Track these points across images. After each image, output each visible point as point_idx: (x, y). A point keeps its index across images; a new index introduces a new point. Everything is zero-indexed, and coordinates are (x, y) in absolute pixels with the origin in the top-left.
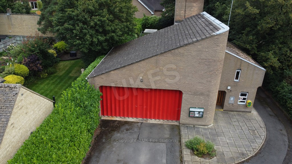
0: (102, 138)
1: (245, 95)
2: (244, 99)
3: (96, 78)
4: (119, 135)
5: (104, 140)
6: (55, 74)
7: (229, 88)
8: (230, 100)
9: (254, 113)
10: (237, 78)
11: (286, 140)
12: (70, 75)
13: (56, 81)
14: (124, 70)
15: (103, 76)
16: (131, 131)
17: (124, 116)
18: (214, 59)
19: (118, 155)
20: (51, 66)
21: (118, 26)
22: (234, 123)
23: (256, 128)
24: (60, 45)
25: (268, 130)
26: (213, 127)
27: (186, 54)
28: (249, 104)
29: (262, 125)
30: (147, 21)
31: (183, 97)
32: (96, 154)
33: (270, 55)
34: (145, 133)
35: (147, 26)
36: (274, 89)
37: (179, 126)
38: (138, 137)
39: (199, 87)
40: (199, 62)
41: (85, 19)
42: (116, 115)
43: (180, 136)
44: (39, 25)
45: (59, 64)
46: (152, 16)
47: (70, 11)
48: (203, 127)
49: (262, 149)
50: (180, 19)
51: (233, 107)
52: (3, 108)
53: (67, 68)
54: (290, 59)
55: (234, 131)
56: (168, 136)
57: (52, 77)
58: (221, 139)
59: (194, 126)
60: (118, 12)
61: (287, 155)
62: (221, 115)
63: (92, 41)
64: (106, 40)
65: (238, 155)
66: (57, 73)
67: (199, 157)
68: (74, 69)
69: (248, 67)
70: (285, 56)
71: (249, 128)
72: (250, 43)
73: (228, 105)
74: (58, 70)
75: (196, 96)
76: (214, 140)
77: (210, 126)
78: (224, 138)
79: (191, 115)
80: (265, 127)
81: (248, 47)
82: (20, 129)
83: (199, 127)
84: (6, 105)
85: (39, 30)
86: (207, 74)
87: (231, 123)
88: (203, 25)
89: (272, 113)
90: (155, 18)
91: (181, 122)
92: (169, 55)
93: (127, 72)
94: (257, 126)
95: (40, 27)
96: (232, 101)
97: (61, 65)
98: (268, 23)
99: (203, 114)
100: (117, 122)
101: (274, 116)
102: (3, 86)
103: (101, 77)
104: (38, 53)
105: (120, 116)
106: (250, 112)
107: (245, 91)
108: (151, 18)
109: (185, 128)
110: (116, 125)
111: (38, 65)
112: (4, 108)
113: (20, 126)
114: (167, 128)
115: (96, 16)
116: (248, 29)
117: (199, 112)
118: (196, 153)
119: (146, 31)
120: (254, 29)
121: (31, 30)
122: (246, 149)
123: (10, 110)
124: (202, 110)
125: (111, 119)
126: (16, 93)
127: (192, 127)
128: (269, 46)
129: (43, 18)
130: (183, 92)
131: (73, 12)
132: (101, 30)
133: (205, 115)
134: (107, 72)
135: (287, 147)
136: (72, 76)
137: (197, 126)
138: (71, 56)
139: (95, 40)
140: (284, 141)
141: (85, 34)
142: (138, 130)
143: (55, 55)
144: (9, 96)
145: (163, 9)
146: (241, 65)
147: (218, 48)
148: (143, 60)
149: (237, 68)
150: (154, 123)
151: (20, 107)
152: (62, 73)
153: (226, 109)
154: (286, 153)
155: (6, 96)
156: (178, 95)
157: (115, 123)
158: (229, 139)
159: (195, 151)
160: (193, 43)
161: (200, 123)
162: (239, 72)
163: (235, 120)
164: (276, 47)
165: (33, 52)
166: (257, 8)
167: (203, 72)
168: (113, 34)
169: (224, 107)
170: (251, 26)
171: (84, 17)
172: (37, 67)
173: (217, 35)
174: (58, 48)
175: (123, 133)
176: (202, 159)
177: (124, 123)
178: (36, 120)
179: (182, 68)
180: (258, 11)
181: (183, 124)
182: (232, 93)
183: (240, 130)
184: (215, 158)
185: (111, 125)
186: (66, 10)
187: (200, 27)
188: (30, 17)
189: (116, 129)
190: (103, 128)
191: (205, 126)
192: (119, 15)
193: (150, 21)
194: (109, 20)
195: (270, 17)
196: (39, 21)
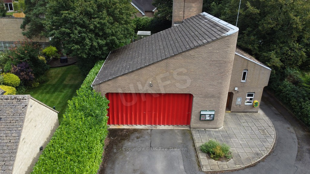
0: (112, 148)
1: (251, 95)
2: (251, 99)
3: (102, 85)
4: (130, 143)
5: (115, 151)
6: (48, 83)
7: (236, 89)
8: (238, 101)
9: (261, 112)
10: (244, 79)
11: (295, 137)
12: (65, 82)
13: (50, 89)
14: (133, 75)
15: (109, 83)
16: (142, 139)
17: (131, 124)
18: (225, 60)
19: (133, 165)
20: (42, 74)
21: (118, 28)
22: (243, 124)
23: (265, 127)
24: (49, 50)
25: (276, 129)
26: (224, 129)
27: (196, 56)
28: (256, 104)
29: (271, 124)
30: (139, 22)
31: (194, 100)
32: (110, 166)
33: (273, 55)
34: (157, 140)
35: (139, 28)
36: (275, 88)
37: (191, 130)
38: (151, 144)
39: (210, 90)
40: (209, 64)
41: (84, 21)
42: (122, 124)
43: (193, 140)
44: (23, 29)
45: (49, 72)
46: (143, 18)
47: (66, 13)
48: (214, 130)
49: (275, 148)
50: (179, 20)
51: (240, 108)
52: (12, 122)
53: (60, 76)
54: (292, 58)
55: (245, 132)
56: (181, 141)
57: (44, 86)
58: (234, 141)
59: (205, 130)
60: (118, 13)
61: (298, 152)
62: (229, 117)
63: (91, 46)
64: (107, 44)
65: (254, 156)
66: (49, 81)
67: (216, 160)
68: (68, 76)
69: (254, 67)
70: (286, 55)
71: (258, 127)
72: (252, 43)
73: (235, 106)
74: (50, 79)
75: (206, 99)
76: (228, 142)
77: (220, 128)
78: (236, 139)
79: (202, 118)
80: (273, 126)
81: (250, 47)
82: (30, 144)
83: (211, 130)
84: (15, 119)
85: (24, 34)
86: (218, 76)
87: (240, 124)
88: (209, 26)
89: (277, 112)
90: (147, 19)
91: (191, 126)
92: (180, 57)
93: (136, 77)
94: (265, 125)
95: (25, 31)
96: (239, 102)
97: (52, 72)
98: (269, 23)
99: (214, 117)
100: (125, 130)
101: (280, 115)
102: (10, 98)
103: (108, 83)
104: (28, 60)
105: (127, 124)
106: (257, 112)
107: (252, 91)
108: (142, 20)
109: (196, 132)
110: (125, 134)
111: (30, 74)
112: (14, 121)
113: (31, 141)
114: (178, 134)
115: (96, 18)
116: (249, 29)
117: (210, 115)
118: (212, 156)
119: (139, 33)
120: (254, 29)
121: (13, 34)
122: (260, 149)
123: (21, 124)
124: (213, 113)
125: (119, 128)
126: (25, 104)
127: (203, 131)
128: (269, 45)
129: (27, 21)
130: (194, 95)
131: (69, 14)
132: (101, 34)
133: (216, 118)
134: (114, 78)
135: (297, 144)
136: (67, 83)
137: (208, 129)
138: (61, 62)
139: (95, 44)
140: (293, 139)
141: (84, 39)
142: (150, 138)
143: (45, 62)
144: (18, 108)
145: (153, 9)
146: (247, 65)
147: (229, 49)
148: (153, 64)
149: (244, 69)
150: (164, 129)
151: (30, 120)
152: (55, 81)
153: (233, 111)
154: (297, 150)
155: (14, 108)
156: (188, 99)
157: (124, 132)
158: (242, 141)
159: (212, 154)
160: (204, 44)
161: (210, 126)
162: (246, 72)
163: (244, 121)
164: (277, 46)
165: (22, 59)
166: (258, 8)
167: (214, 74)
168: (114, 37)
169: (232, 109)
170: (251, 26)
171: (82, 20)
172: (28, 75)
173: (227, 36)
174: (47, 54)
175: (134, 141)
176: (219, 162)
177: (133, 131)
178: (43, 133)
179: (193, 70)
180: (258, 11)
181: (194, 128)
182: (239, 94)
183: (250, 131)
184: (232, 159)
185: (119, 134)
186: (62, 12)
187: (206, 28)
188: (12, 21)
189: (126, 138)
190: (111, 138)
191: (216, 128)
192: (119, 17)
193: (142, 23)
194: (109, 23)
195: (270, 17)
196: (22, 24)
